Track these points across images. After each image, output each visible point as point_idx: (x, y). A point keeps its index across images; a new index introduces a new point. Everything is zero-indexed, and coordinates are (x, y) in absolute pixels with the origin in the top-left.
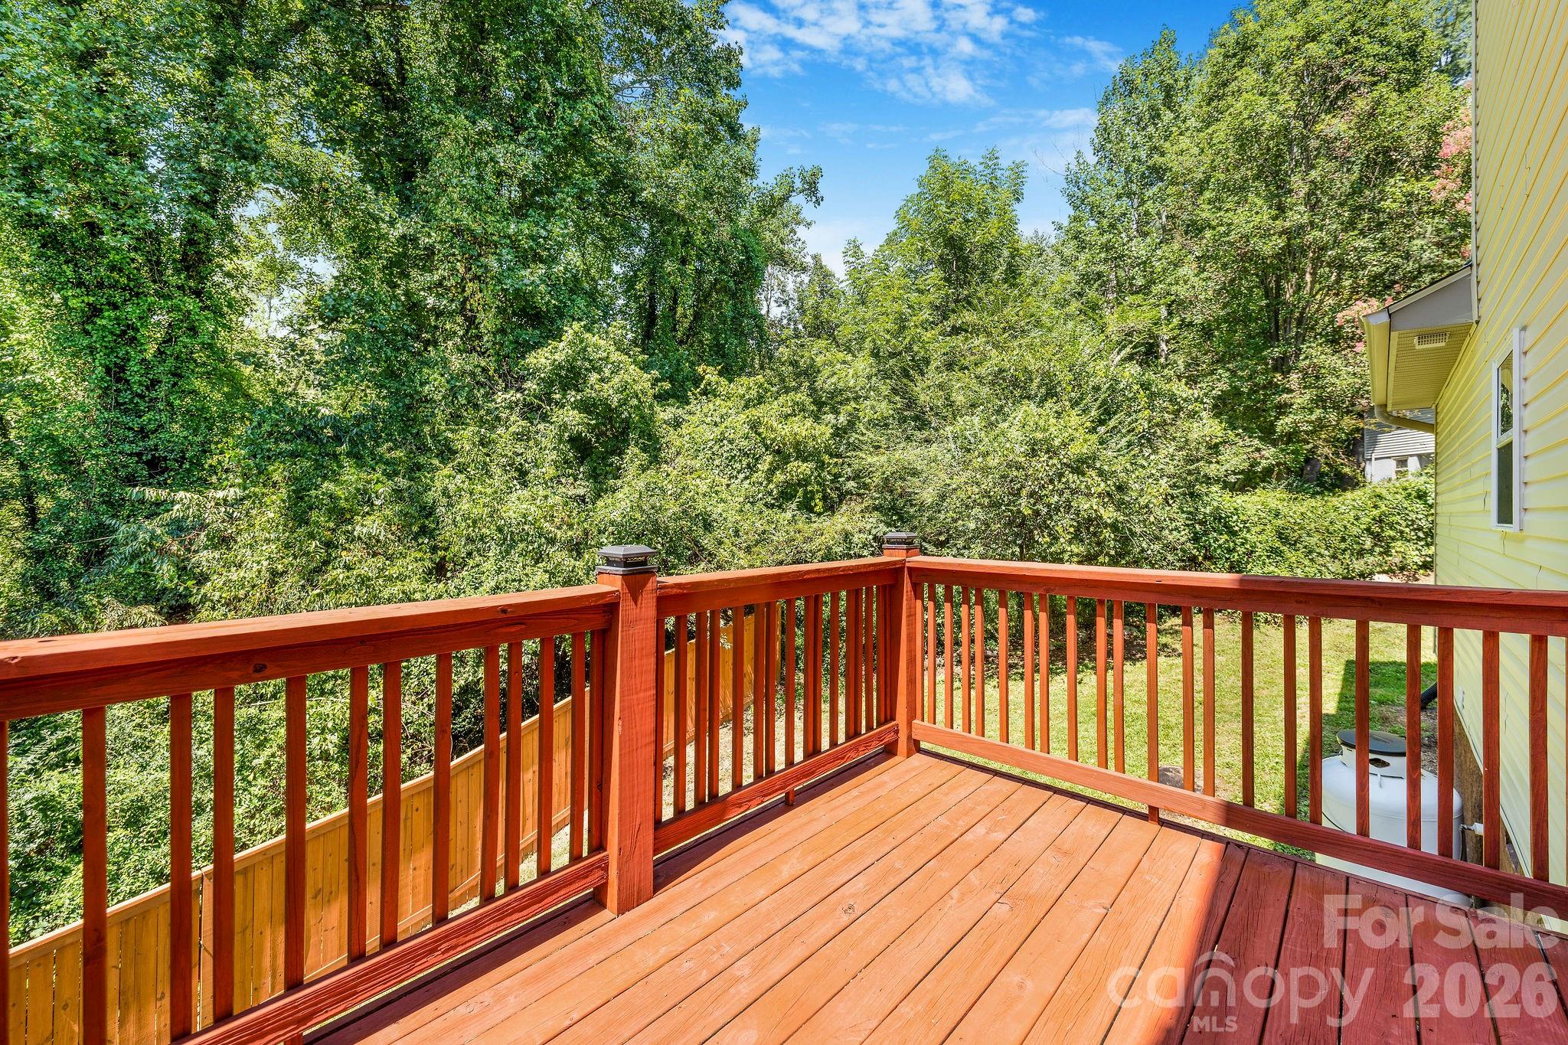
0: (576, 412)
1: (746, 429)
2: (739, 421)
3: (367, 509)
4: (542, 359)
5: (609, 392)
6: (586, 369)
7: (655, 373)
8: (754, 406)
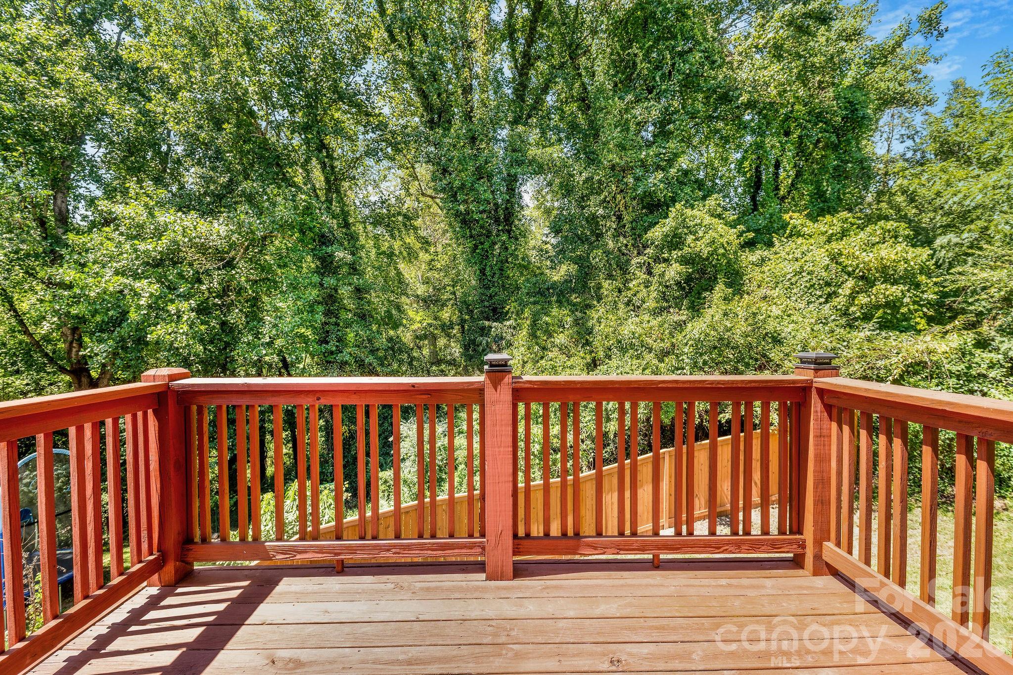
0: (678, 264)
1: (827, 261)
2: (820, 256)
3: (561, 330)
4: (657, 233)
5: (702, 248)
6: (686, 234)
7: (741, 227)
8: (837, 239)
